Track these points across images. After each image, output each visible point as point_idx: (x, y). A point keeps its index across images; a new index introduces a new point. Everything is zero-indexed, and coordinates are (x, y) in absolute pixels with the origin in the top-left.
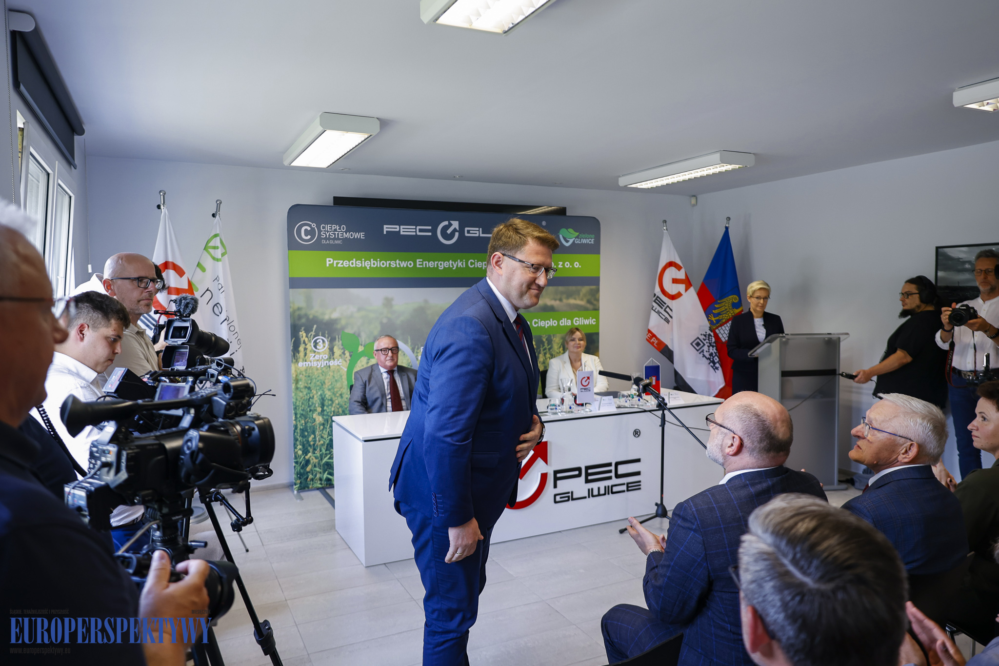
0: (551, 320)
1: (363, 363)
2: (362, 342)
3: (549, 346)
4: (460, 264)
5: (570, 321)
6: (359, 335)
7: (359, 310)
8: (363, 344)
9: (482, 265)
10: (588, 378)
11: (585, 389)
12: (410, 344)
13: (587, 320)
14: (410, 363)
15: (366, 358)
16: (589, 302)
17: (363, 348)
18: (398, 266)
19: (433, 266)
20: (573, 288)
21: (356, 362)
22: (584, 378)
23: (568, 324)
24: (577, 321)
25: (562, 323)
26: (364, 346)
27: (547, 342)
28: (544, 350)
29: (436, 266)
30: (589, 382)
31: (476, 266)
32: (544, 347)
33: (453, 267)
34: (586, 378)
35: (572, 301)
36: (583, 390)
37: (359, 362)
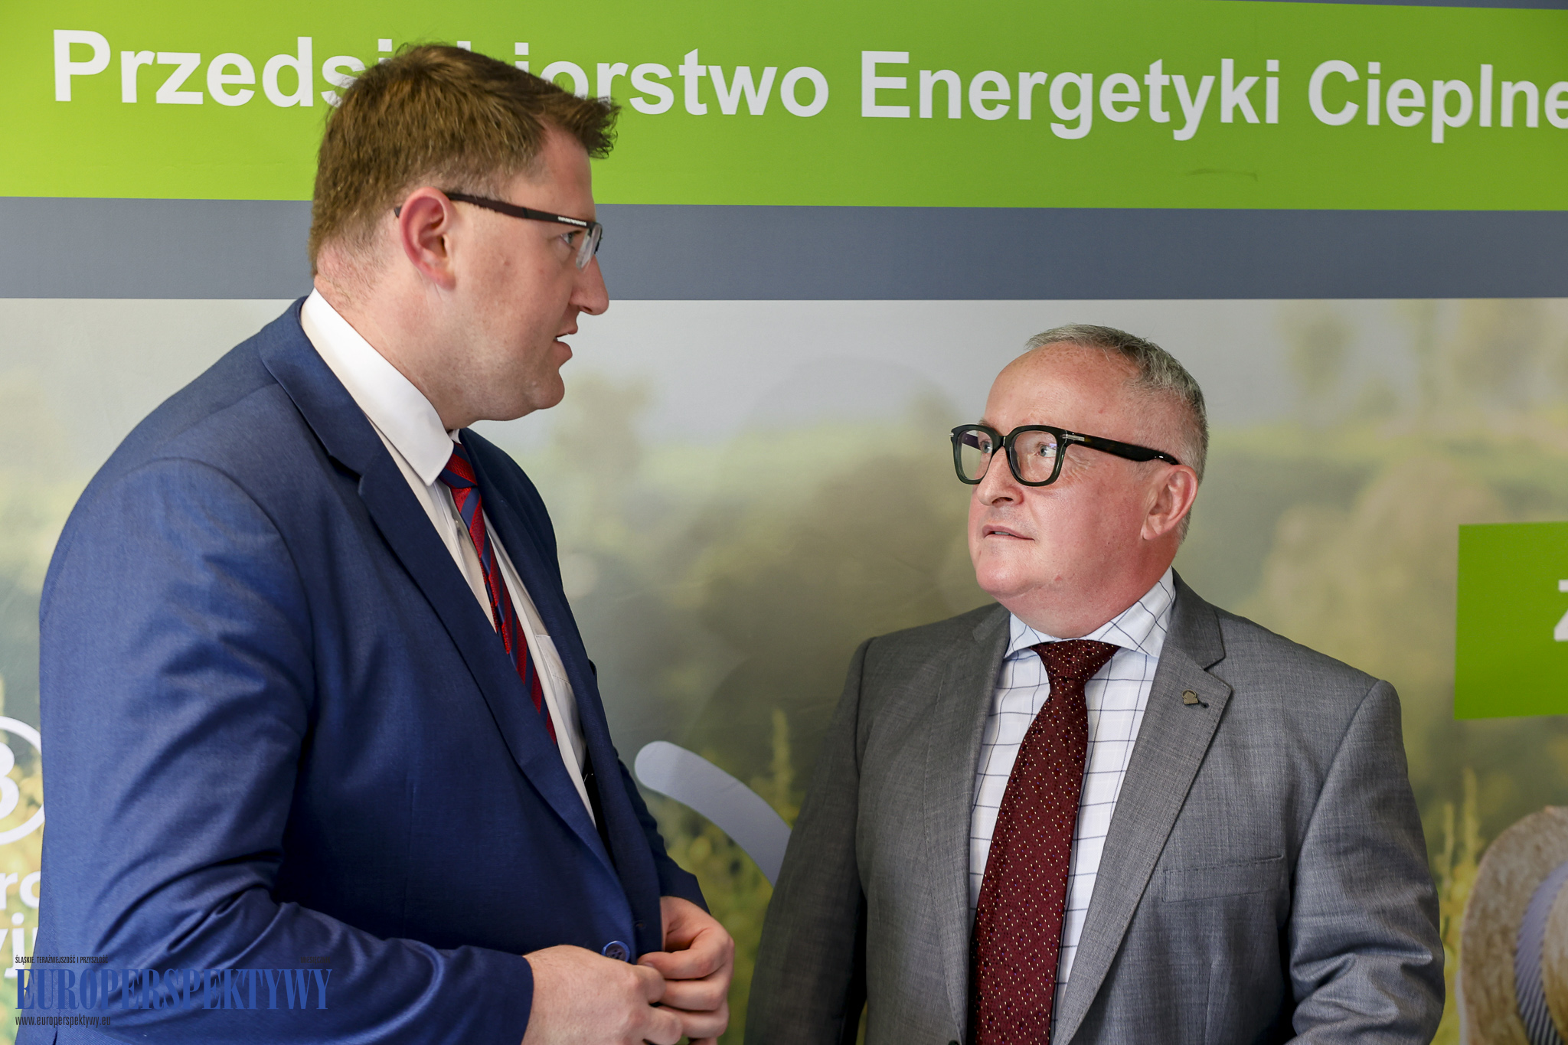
4: (1235, 97)
9: (1427, 110)
18: (695, 107)
19: (1001, 111)
29: (1025, 113)
31: (1373, 119)
33: (1179, 120)
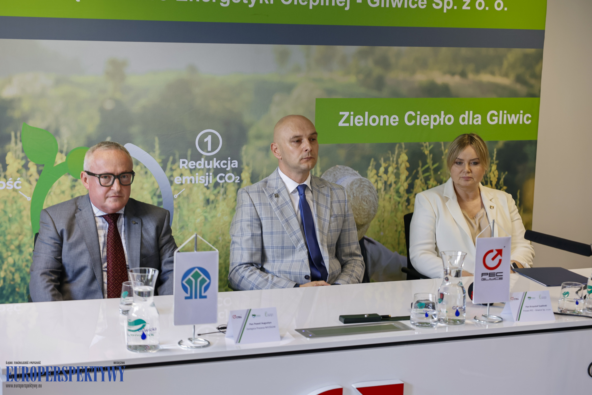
0: (442, 112)
1: (64, 188)
2: (62, 146)
3: (436, 165)
5: (479, 116)
6: (57, 133)
7: (58, 82)
8: (65, 150)
9: (308, 1)
10: (500, 252)
11: (490, 275)
12: (157, 152)
13: (513, 116)
14: (158, 189)
15: (71, 177)
16: (519, 79)
17: (64, 158)
19: (208, 1)
20: (491, 51)
21: (50, 186)
22: (491, 251)
23: (475, 123)
24: (494, 118)
25: (464, 119)
26: (66, 155)
27: (431, 156)
28: (424, 172)
29: (214, 0)
30: (500, 261)
31: (295, 3)
32: (426, 166)
33: (250, 3)
34: (495, 253)
35: (486, 78)
36: (487, 277)
37: (55, 184)
